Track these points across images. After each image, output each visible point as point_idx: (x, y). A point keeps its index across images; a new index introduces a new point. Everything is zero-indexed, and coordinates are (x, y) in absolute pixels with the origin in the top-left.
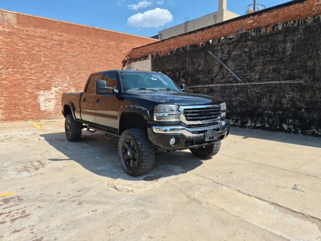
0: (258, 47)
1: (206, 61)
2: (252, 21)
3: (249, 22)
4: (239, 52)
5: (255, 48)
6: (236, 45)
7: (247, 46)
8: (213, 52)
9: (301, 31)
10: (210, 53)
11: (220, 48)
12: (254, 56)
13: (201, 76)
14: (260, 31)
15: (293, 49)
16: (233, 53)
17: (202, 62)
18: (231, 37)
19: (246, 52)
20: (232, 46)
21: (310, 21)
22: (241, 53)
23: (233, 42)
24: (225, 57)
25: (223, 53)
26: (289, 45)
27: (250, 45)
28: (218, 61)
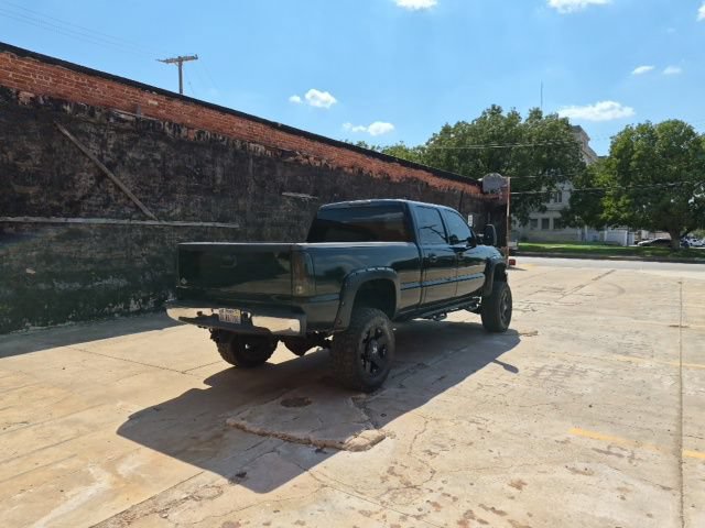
0: (177, 157)
1: (50, 150)
2: (156, 103)
3: (150, 102)
4: (143, 157)
5: (171, 158)
6: (136, 140)
7: (157, 149)
8: (72, 133)
9: (231, 154)
10: (66, 132)
11: (93, 130)
12: (172, 173)
13: (31, 191)
14: (180, 131)
15: (224, 178)
16: (130, 154)
17: (35, 149)
18: (123, 116)
19: (155, 161)
20: (125, 137)
21: (238, 146)
22: (146, 160)
23: (127, 131)
24: (108, 156)
25: (103, 145)
26: (219, 170)
27: (164, 149)
28: (90, 161)
